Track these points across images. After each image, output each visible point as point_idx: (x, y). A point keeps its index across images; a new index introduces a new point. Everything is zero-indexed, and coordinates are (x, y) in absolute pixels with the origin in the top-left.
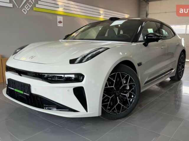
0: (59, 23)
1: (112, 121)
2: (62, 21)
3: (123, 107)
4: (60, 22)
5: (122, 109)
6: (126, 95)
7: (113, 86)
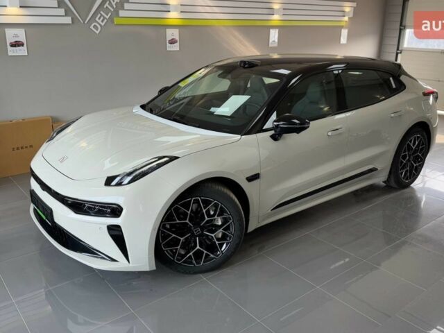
0: (171, 43)
1: (186, 275)
2: (177, 38)
3: (207, 255)
4: (173, 42)
5: (205, 258)
6: (213, 235)
7: (187, 221)
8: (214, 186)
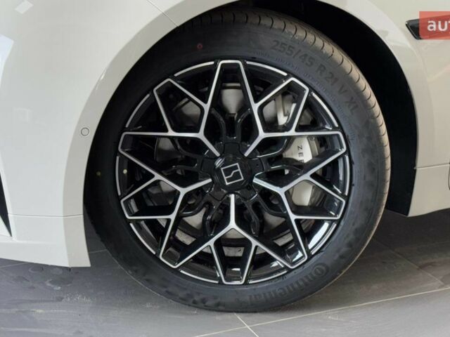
6: (280, 191)
7: (200, 135)
8: (291, 29)
